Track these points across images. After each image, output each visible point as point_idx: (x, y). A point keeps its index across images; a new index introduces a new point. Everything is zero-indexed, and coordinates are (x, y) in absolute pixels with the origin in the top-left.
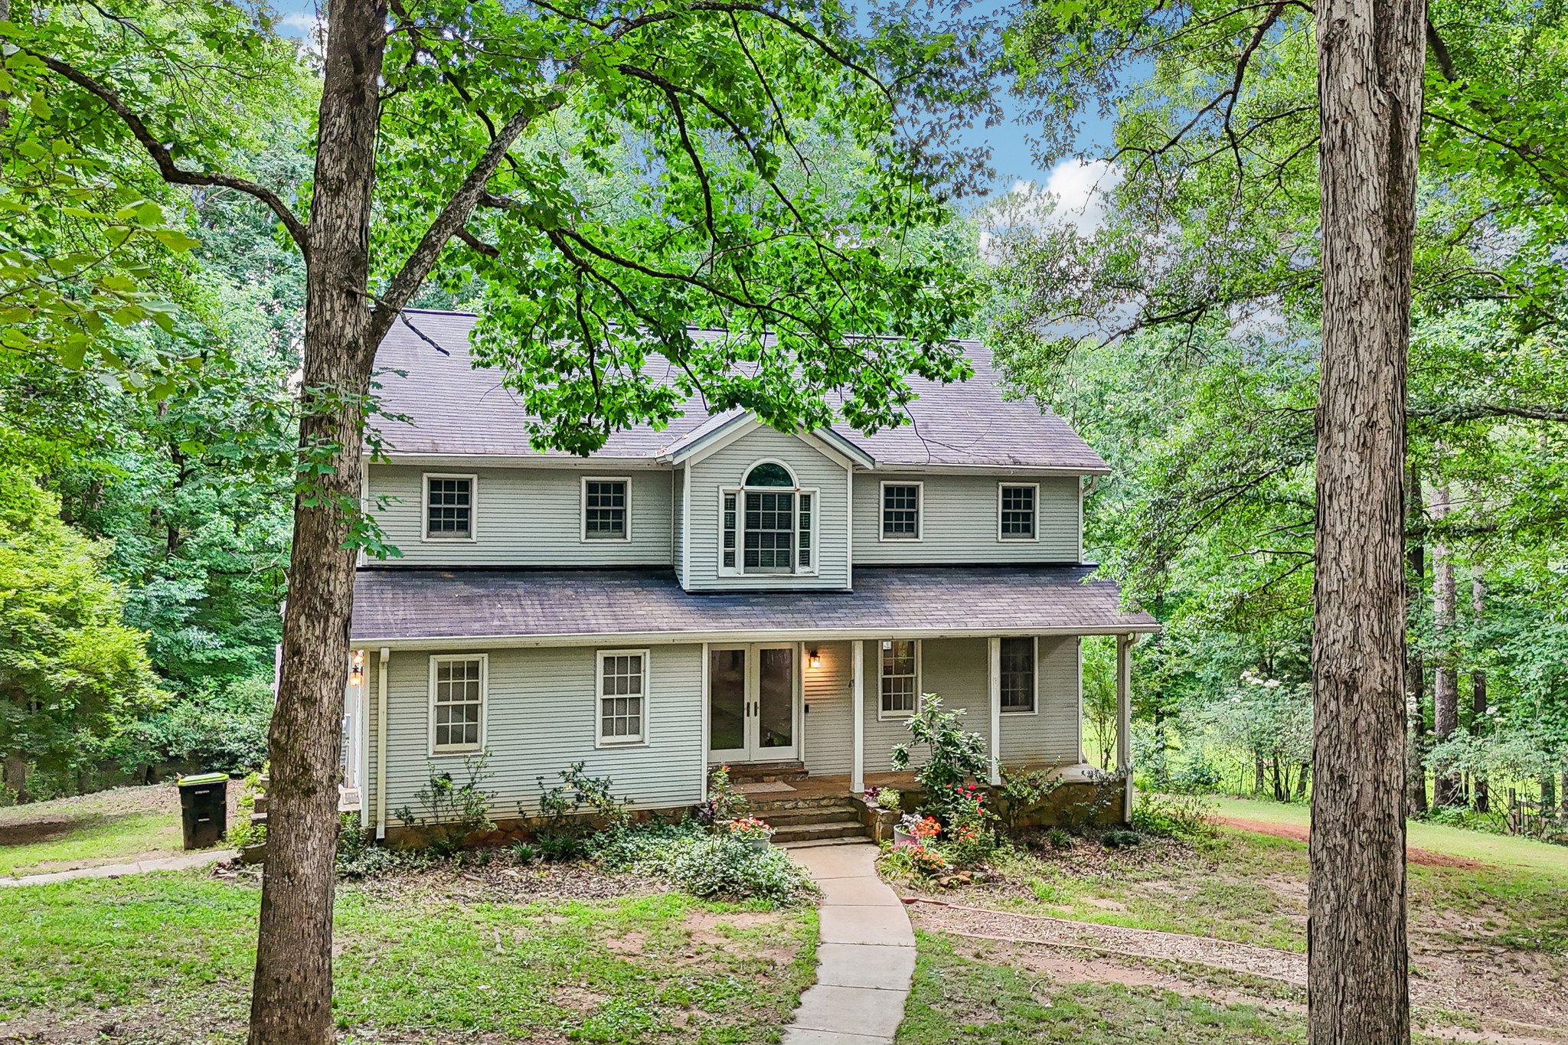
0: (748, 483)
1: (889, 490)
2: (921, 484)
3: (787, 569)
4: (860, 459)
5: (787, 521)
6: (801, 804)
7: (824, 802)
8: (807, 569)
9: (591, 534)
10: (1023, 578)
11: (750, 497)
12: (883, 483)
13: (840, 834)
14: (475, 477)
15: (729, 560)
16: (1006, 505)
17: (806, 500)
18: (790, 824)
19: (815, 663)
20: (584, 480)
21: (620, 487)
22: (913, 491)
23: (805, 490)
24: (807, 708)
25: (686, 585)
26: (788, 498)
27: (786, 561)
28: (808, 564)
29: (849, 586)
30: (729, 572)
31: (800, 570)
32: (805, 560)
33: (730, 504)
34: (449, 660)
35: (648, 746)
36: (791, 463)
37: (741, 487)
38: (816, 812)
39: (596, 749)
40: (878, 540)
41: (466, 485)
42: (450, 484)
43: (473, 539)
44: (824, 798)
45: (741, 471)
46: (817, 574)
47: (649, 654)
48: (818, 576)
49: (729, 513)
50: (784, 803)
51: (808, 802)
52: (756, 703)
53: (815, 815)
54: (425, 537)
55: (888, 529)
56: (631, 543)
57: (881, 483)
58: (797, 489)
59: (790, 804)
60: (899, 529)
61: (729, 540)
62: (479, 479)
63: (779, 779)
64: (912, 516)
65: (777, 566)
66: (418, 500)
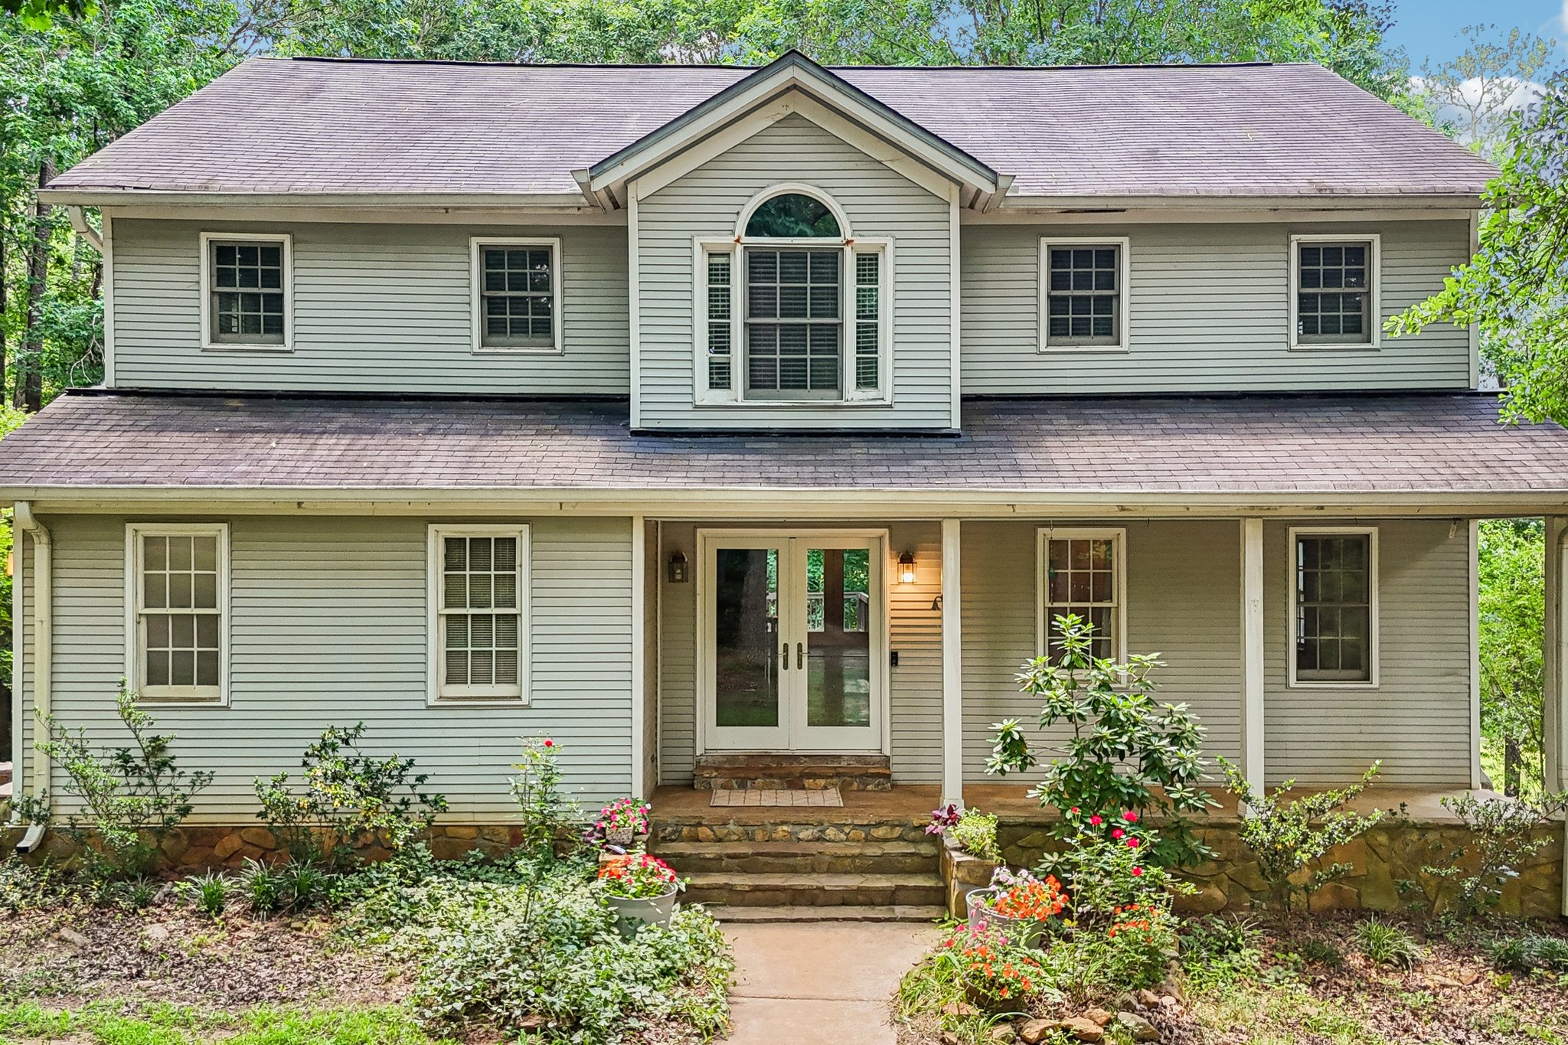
0: (751, 230)
1: (1058, 256)
2: (1125, 241)
3: (833, 393)
4: (975, 181)
5: (830, 302)
6: (831, 832)
7: (880, 832)
8: (871, 393)
9: (494, 339)
10: (1336, 414)
11: (757, 261)
12: (1045, 241)
13: (891, 898)
14: (286, 239)
15: (720, 376)
16: (1306, 279)
17: (868, 265)
18: (794, 870)
19: (908, 576)
20: (475, 242)
21: (543, 257)
22: (1109, 256)
23: (866, 243)
24: (894, 658)
25: (635, 423)
26: (830, 261)
27: (830, 379)
28: (874, 384)
29: (956, 424)
30: (720, 397)
31: (852, 393)
32: (868, 376)
33: (719, 273)
34: (163, 534)
35: (528, 707)
36: (835, 192)
37: (738, 241)
38: (857, 851)
39: (429, 708)
40: (1033, 349)
41: (273, 254)
42: (249, 252)
43: (288, 346)
44: (878, 825)
45: (736, 209)
46: (888, 402)
47: (532, 533)
48: (890, 406)
49: (717, 290)
50: (797, 828)
51: (847, 830)
52: (800, 645)
53: (853, 857)
54: (206, 343)
55: (1057, 329)
56: (561, 355)
57: (1038, 241)
58: (848, 242)
59: (810, 832)
60: (1081, 329)
61: (719, 339)
62: (294, 243)
63: (834, 785)
64: (1108, 304)
65: (812, 387)
66: (195, 278)
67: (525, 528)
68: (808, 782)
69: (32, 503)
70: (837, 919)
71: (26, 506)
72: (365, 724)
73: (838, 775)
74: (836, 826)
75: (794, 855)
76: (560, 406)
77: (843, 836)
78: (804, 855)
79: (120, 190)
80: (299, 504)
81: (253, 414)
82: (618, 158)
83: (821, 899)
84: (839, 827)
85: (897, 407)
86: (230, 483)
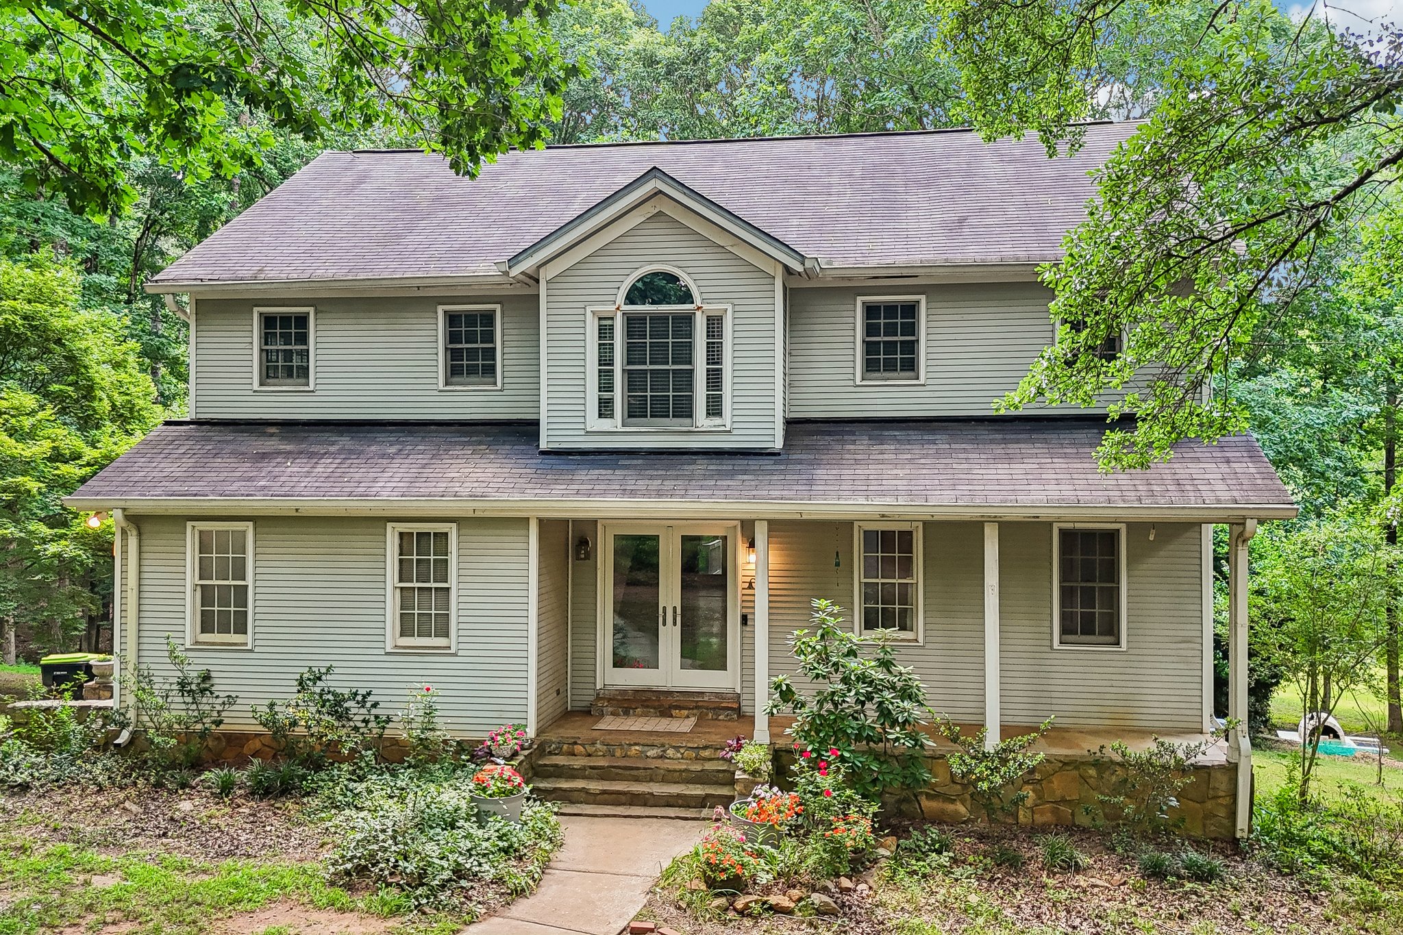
0: (630, 300)
1: (871, 311)
2: (923, 298)
3: (688, 421)
4: (792, 262)
5: (685, 353)
6: (670, 752)
7: (706, 753)
8: (717, 421)
9: (455, 379)
11: (634, 324)
12: (860, 300)
13: (702, 803)
14: (311, 310)
15: (605, 408)
17: (714, 325)
18: (637, 780)
19: (755, 556)
20: (441, 309)
21: (489, 318)
22: (910, 310)
23: (713, 308)
24: (744, 620)
25: (543, 445)
26: (688, 319)
27: (684, 410)
28: (719, 414)
29: (779, 444)
30: (606, 424)
31: (701, 418)
32: (714, 408)
33: (605, 332)
34: (210, 529)
35: (455, 655)
36: (690, 270)
37: (618, 309)
38: (684, 767)
39: (387, 654)
40: (851, 383)
41: (302, 321)
42: (286, 320)
43: (311, 388)
44: (705, 748)
45: (617, 285)
46: (728, 429)
47: (459, 530)
48: (730, 431)
49: (604, 344)
50: (646, 748)
51: (682, 751)
52: (675, 608)
53: (680, 771)
54: (256, 386)
55: (871, 366)
56: (501, 390)
57: (855, 300)
58: (699, 308)
59: (655, 751)
60: (890, 366)
61: (606, 384)
62: (316, 313)
63: (694, 715)
64: (911, 347)
65: (673, 416)
66: (249, 340)
67: (454, 525)
68: (674, 712)
69: (124, 509)
70: (656, 817)
71: (120, 511)
72: (334, 664)
73: (697, 707)
74: (674, 747)
75: (638, 769)
76: (495, 429)
77: (679, 755)
78: (645, 769)
79: (199, 282)
80: (297, 510)
81: (283, 438)
82: (529, 252)
83: (651, 802)
84: (677, 748)
85: (735, 432)
86: (251, 495)
